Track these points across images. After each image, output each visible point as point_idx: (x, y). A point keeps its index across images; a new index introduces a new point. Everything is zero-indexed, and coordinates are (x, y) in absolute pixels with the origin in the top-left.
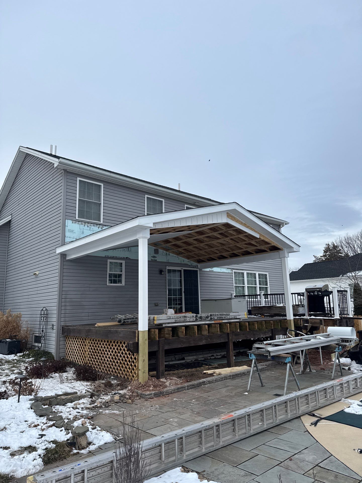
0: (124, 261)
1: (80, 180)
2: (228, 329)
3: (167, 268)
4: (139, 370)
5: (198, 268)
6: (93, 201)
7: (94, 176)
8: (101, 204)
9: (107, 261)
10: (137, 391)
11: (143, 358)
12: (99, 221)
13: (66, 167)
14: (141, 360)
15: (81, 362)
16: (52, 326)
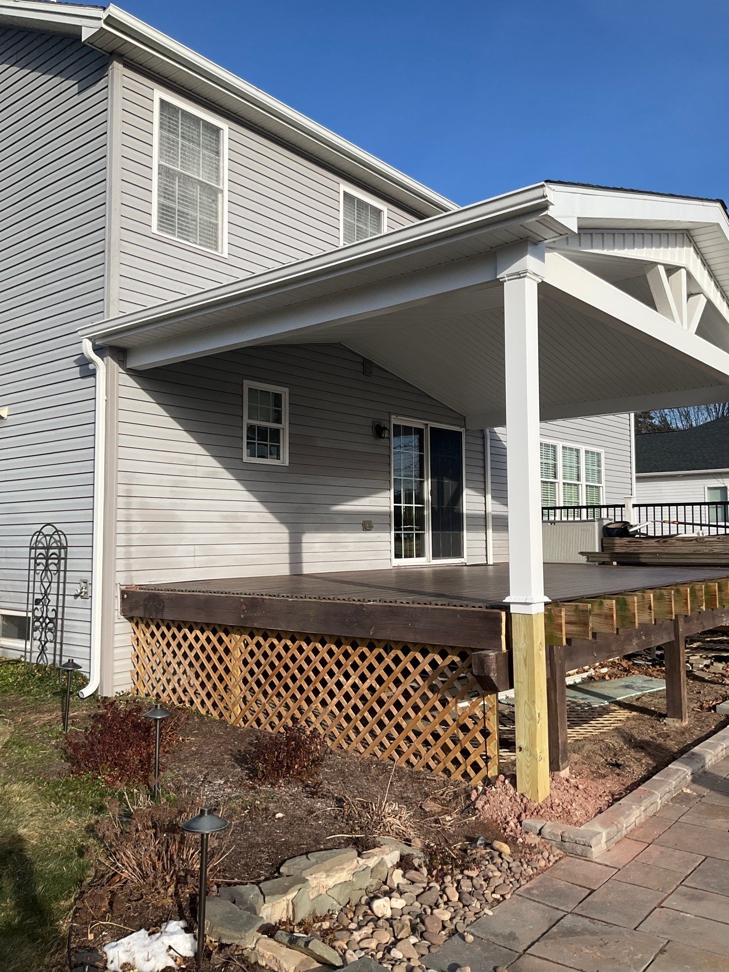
0: (287, 390)
1: (162, 102)
2: (686, 603)
3: (393, 422)
4: (517, 750)
5: (465, 426)
6: (201, 179)
7: (199, 89)
8: (222, 191)
9: (242, 385)
10: (539, 828)
11: (538, 707)
12: (216, 249)
13: (126, 41)
14: (529, 717)
15: (208, 704)
16: (83, 585)
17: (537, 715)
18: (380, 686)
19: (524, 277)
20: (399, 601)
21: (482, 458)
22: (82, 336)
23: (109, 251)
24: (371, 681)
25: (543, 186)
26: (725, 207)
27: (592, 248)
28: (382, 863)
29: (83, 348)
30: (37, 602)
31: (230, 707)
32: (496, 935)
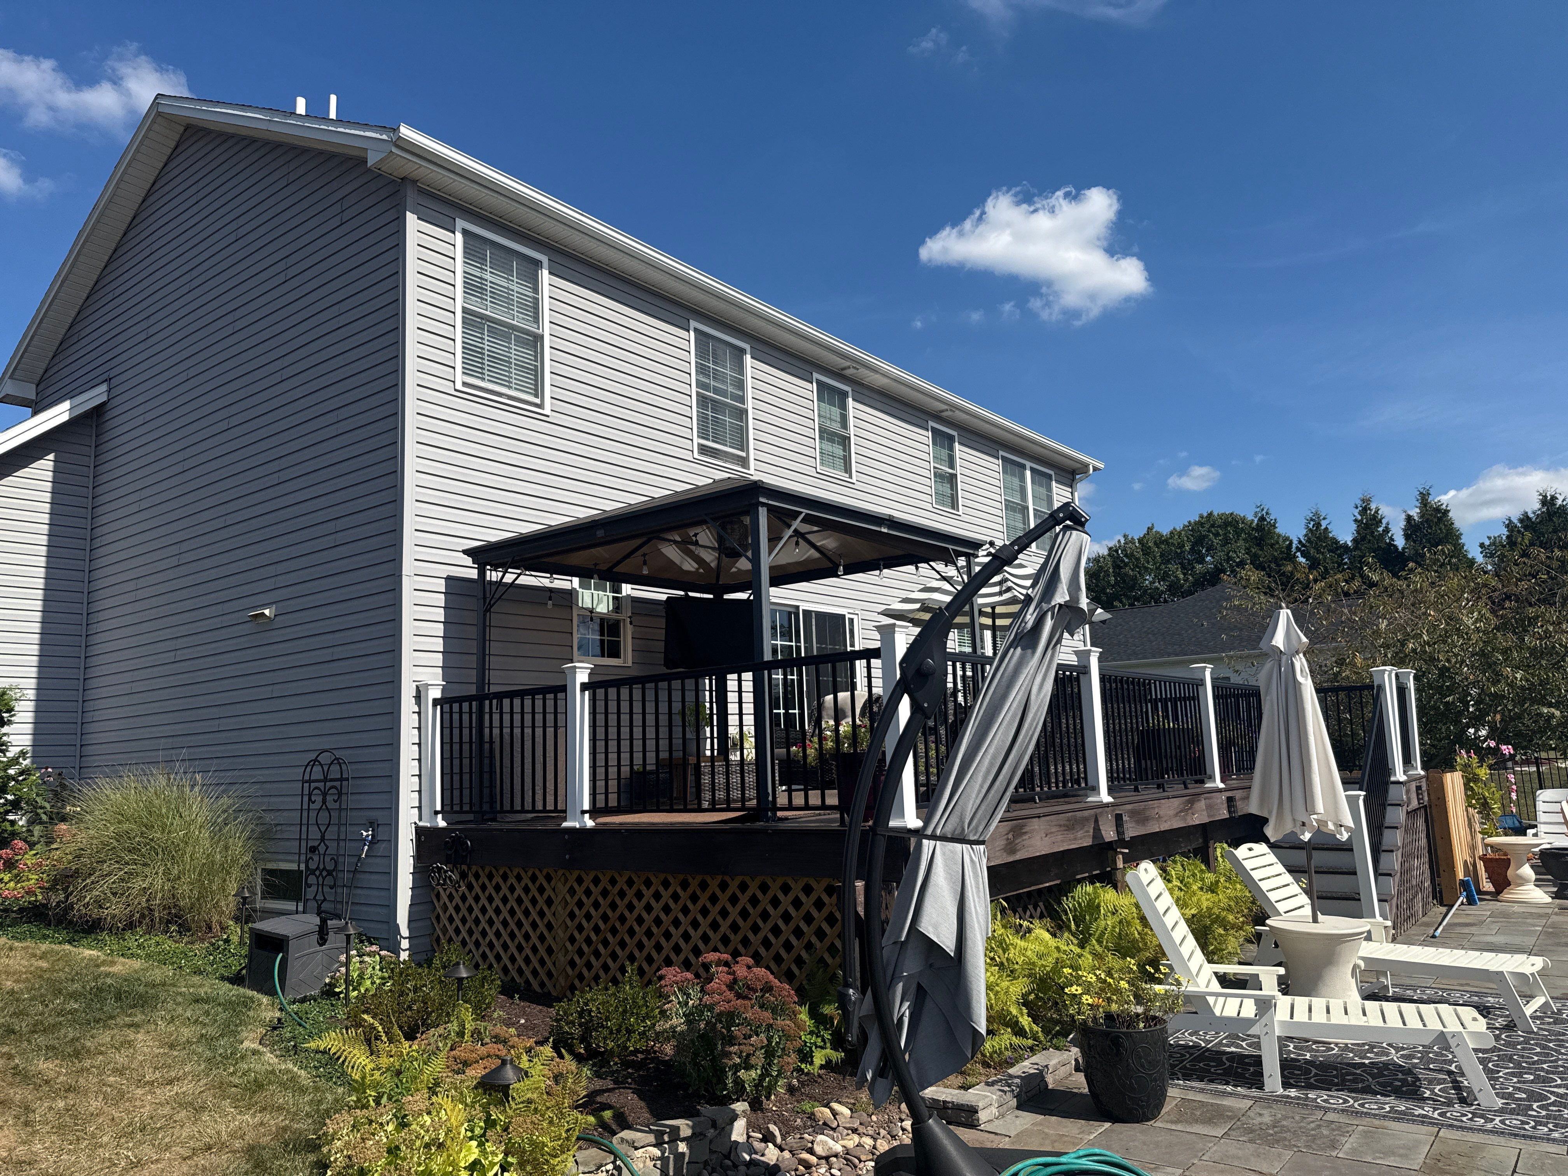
1: (466, 232)
6: (515, 322)
8: (542, 335)
13: (422, 166)
15: (526, 972)
16: (370, 825)
30: (313, 849)
31: (554, 973)
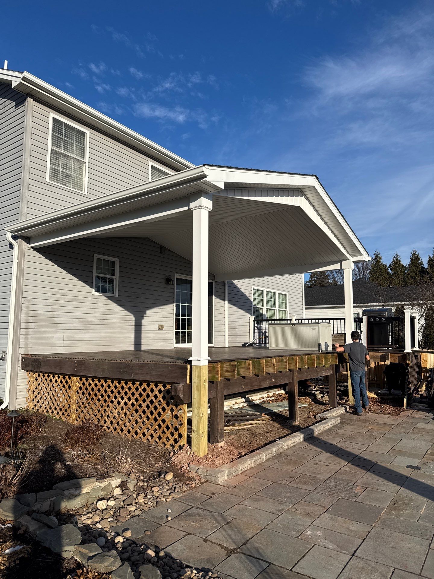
0: (118, 260)
1: (55, 120)
2: (296, 364)
3: (176, 277)
4: (192, 432)
5: (214, 280)
6: (74, 156)
7: (77, 115)
8: (85, 163)
9: (93, 257)
10: (197, 469)
11: (202, 410)
12: (82, 190)
13: (34, 89)
14: (198, 415)
15: (60, 414)
16: (4, 354)
17: (201, 414)
18: (137, 403)
19: (201, 208)
20: (146, 361)
21: (224, 295)
22: (6, 231)
23: (23, 190)
24: (133, 401)
25: (201, 167)
26: (318, 179)
27: (235, 196)
28: (109, 485)
29: (7, 237)
31: (70, 415)
32: (153, 517)
